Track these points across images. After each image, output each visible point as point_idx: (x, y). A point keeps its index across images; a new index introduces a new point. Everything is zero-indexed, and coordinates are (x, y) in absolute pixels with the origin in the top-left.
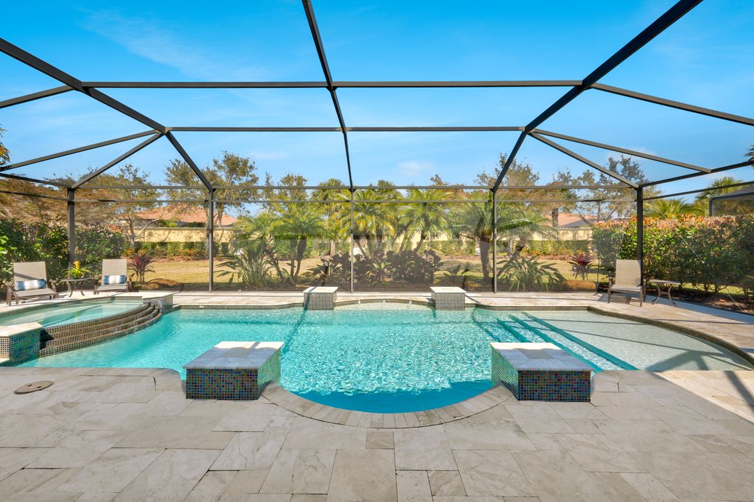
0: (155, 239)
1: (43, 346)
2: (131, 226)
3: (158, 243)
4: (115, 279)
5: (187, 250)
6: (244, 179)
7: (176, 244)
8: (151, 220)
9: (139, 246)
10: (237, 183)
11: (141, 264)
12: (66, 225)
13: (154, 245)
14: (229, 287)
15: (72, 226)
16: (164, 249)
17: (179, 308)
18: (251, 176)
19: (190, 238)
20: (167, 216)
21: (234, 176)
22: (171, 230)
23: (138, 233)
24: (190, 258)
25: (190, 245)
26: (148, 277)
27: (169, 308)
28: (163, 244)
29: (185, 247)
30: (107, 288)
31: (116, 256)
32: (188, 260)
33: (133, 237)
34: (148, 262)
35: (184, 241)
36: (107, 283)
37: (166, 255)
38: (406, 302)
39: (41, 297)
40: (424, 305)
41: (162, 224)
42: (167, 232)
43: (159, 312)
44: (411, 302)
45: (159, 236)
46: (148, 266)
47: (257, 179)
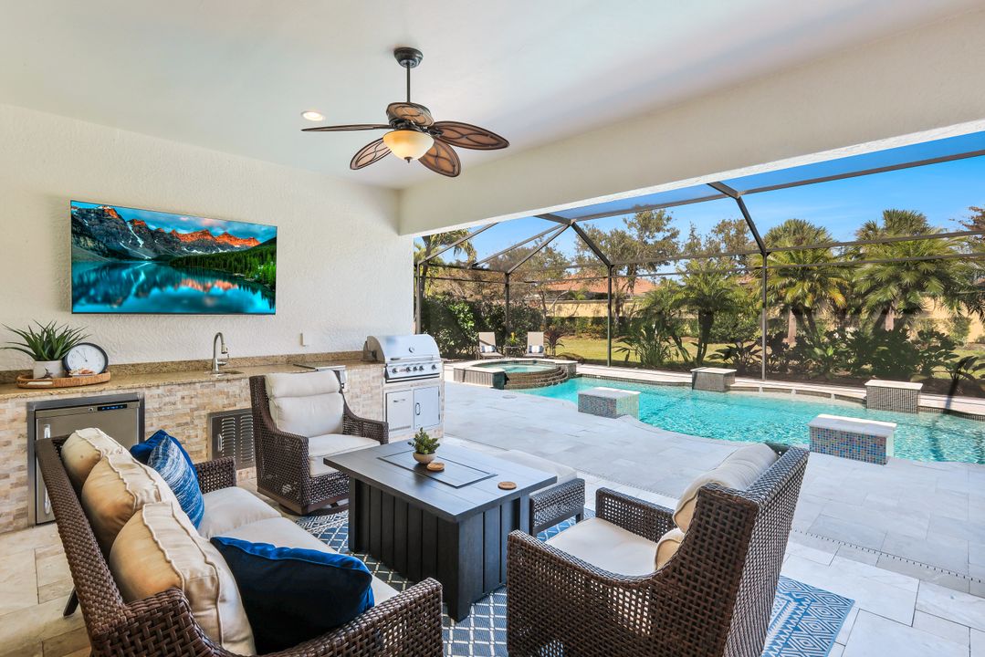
0: (564, 314)
1: (505, 384)
2: (543, 299)
3: (567, 318)
4: (536, 349)
5: (595, 327)
6: (660, 236)
7: (585, 319)
8: (561, 291)
9: (550, 320)
10: (650, 241)
11: (553, 338)
12: (504, 303)
13: (563, 320)
14: (626, 364)
15: (508, 304)
16: (572, 325)
17: (581, 376)
18: (668, 231)
19: (598, 312)
20: (576, 287)
21: (648, 233)
22: (578, 303)
23: (549, 307)
24: (598, 336)
25: (597, 321)
26: (559, 350)
27: (573, 375)
28: (571, 319)
29: (592, 323)
30: (530, 355)
31: (535, 329)
32: (596, 338)
33: (545, 311)
34: (558, 336)
35: (592, 316)
36: (531, 352)
37: (574, 331)
38: (828, 395)
39: (496, 357)
40: (857, 402)
41: (570, 297)
42: (575, 306)
43: (565, 375)
44: (833, 396)
45: (567, 310)
46: (559, 340)
47: (678, 232)
